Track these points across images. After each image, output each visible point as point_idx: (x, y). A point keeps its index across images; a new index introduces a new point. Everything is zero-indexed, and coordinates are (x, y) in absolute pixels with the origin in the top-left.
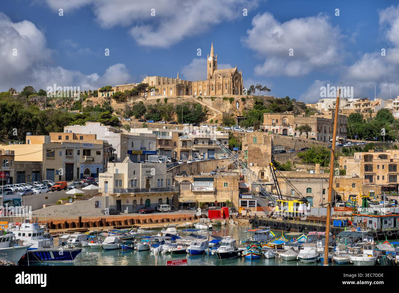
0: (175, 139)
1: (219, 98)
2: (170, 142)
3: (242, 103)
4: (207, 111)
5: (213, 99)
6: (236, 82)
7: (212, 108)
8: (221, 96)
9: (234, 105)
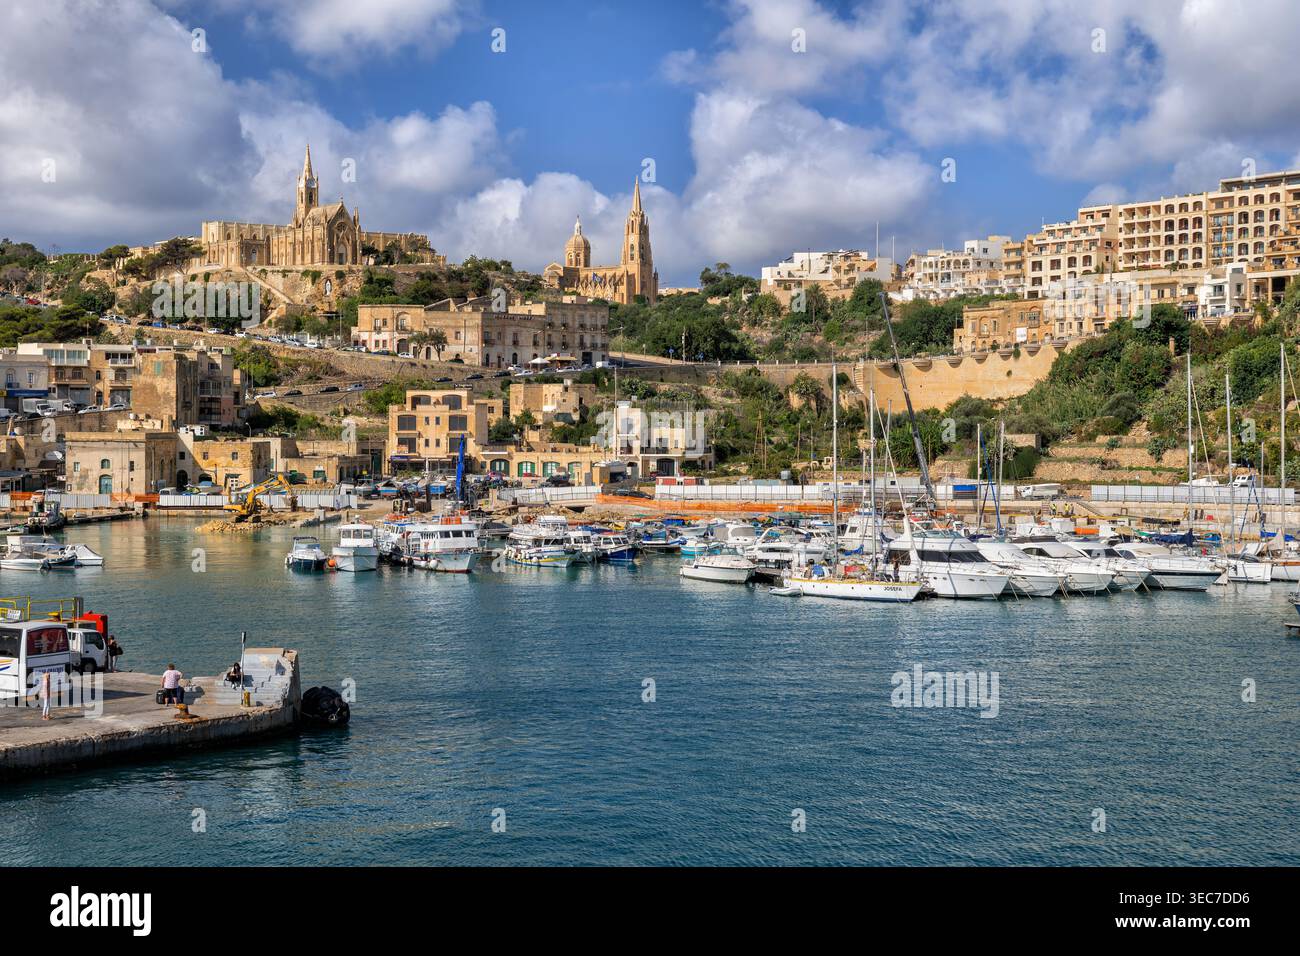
0: (96, 366)
1: (297, 272)
2: (84, 371)
3: (337, 282)
4: (269, 302)
5: (285, 273)
6: (341, 235)
7: (278, 295)
8: (301, 268)
9: (321, 287)
